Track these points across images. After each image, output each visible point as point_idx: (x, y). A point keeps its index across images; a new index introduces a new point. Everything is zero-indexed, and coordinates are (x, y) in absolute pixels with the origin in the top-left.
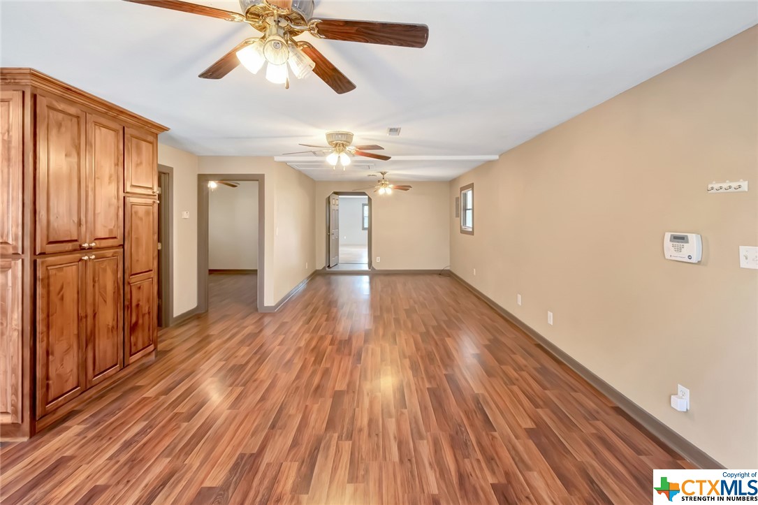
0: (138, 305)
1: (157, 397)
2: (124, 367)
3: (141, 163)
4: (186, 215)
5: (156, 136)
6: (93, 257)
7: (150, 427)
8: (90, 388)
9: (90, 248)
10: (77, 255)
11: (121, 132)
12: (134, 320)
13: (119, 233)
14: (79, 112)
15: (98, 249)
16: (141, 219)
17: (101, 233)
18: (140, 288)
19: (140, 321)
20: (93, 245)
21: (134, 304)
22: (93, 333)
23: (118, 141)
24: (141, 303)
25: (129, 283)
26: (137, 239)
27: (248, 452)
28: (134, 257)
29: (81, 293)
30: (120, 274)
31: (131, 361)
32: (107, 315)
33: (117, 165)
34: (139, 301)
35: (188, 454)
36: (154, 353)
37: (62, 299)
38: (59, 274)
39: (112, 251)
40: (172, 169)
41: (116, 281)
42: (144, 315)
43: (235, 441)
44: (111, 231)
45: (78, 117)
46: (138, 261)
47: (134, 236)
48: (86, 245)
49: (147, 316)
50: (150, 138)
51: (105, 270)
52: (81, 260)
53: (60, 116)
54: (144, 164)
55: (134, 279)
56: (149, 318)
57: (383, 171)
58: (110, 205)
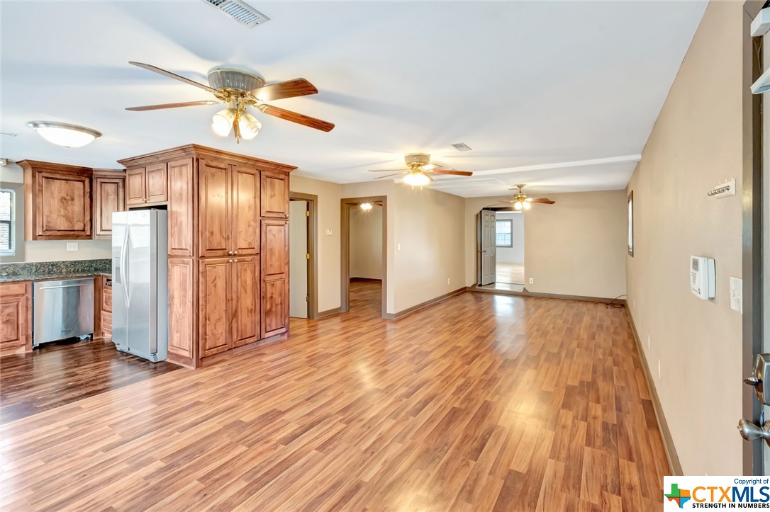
0: (272, 297)
1: (266, 362)
2: (261, 339)
3: (274, 195)
4: (329, 233)
5: (288, 175)
6: (236, 261)
7: (247, 378)
8: (234, 348)
9: (235, 255)
10: (226, 259)
11: (258, 175)
12: (268, 307)
13: (256, 245)
14: (227, 166)
15: (240, 255)
16: (274, 236)
17: (243, 244)
18: (273, 285)
19: (274, 309)
20: (236, 252)
21: (269, 296)
22: (236, 311)
23: (255, 181)
24: (274, 296)
25: (264, 281)
26: (271, 249)
27: (279, 409)
28: (269, 263)
29: (228, 283)
30: (257, 274)
31: (266, 336)
32: (247, 301)
33: (255, 198)
34: (272, 294)
35: (249, 399)
36: (286, 334)
37: (215, 286)
38: (213, 270)
39: (251, 257)
40: (316, 196)
41: (254, 278)
42: (277, 305)
43: (278, 401)
44: (250, 243)
45: (225, 169)
46: (271, 265)
47: (268, 248)
48: (231, 253)
49: (279, 306)
50: (282, 176)
51: (245, 270)
52: (228, 262)
53: (214, 170)
54: (277, 196)
55: (268, 278)
56: (281, 307)
57: (519, 184)
58: (249, 226)
